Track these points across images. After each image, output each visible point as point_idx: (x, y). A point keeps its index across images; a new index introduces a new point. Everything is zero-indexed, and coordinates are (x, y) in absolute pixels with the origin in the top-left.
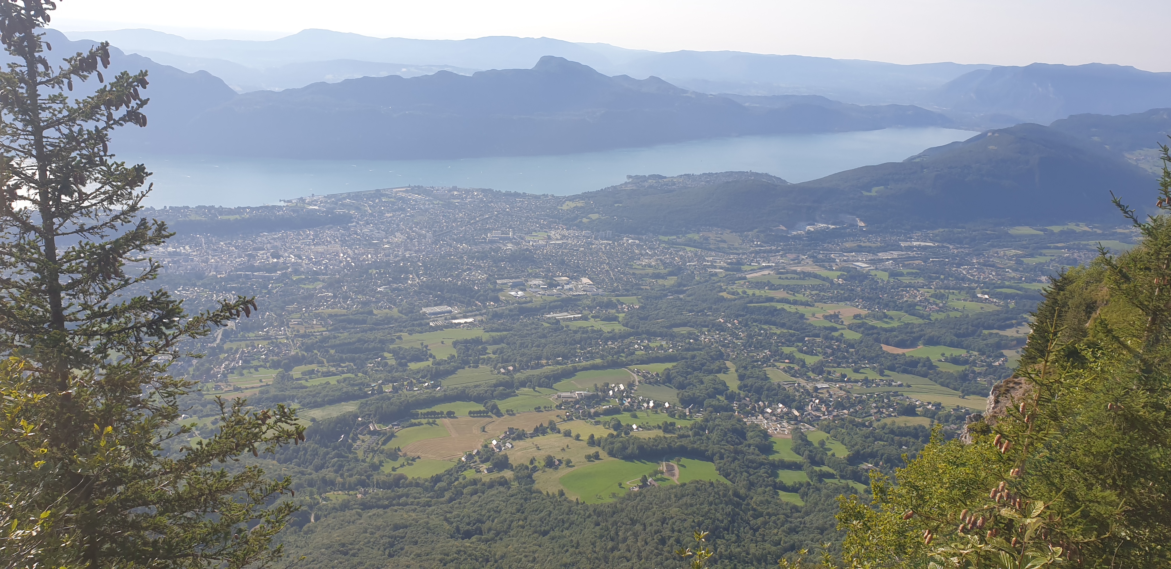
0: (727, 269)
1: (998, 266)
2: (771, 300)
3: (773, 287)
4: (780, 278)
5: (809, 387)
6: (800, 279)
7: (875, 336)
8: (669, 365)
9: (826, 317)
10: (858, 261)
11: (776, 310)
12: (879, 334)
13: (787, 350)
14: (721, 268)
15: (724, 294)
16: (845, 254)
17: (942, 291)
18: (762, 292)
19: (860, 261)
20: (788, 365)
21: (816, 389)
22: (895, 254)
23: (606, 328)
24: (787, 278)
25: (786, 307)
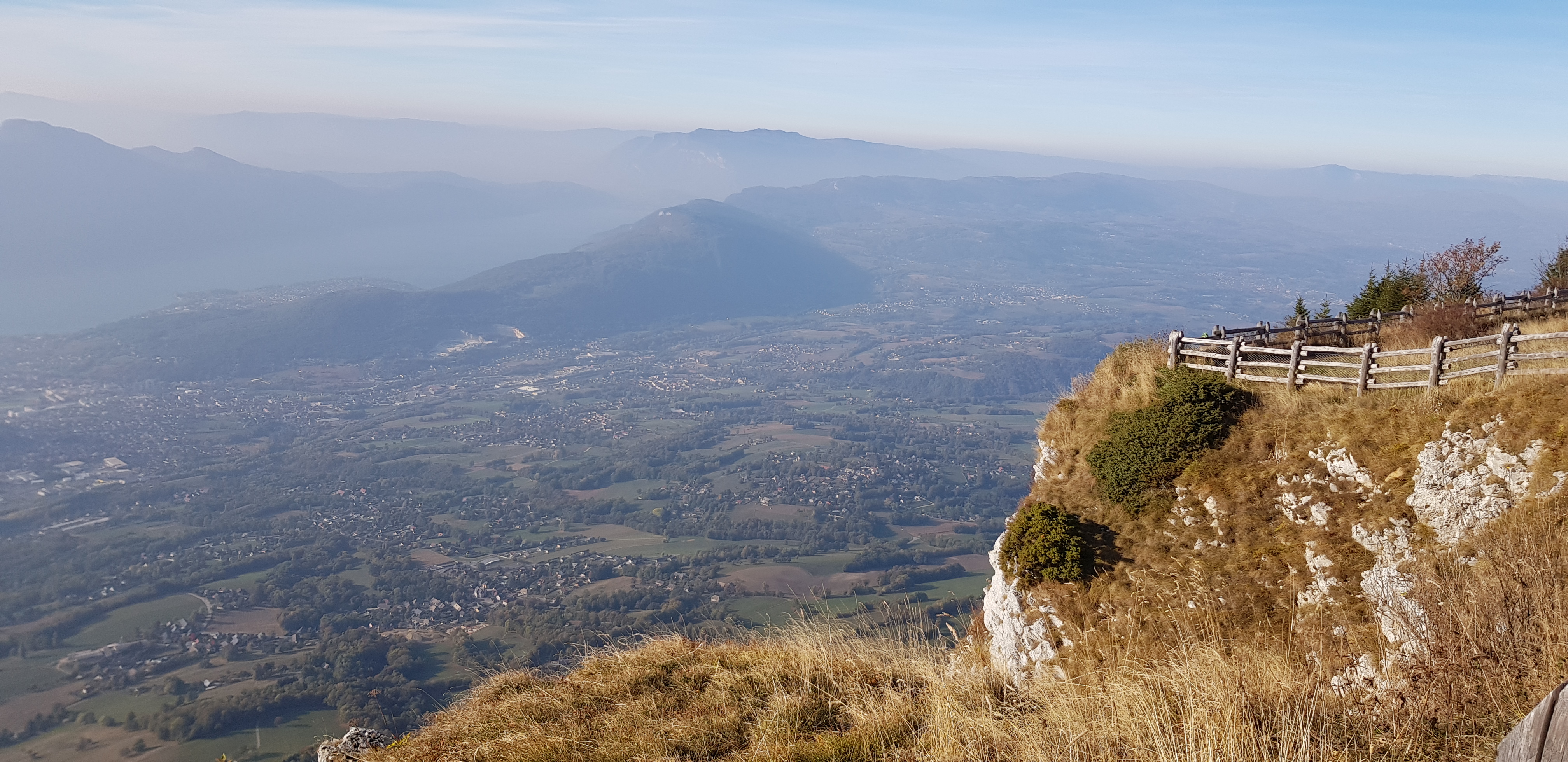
0: (346, 417)
1: (690, 371)
2: (412, 452)
3: (413, 434)
4: (422, 420)
5: (474, 565)
6: (449, 418)
7: (553, 480)
8: (262, 575)
9: (488, 465)
10: (523, 385)
11: (419, 465)
12: (558, 477)
13: (438, 519)
14: (337, 416)
15: (344, 454)
16: (508, 377)
17: (629, 410)
18: (398, 442)
19: (527, 385)
20: (442, 540)
21: (483, 567)
22: (571, 370)
23: (155, 531)
24: (431, 420)
25: (434, 458)
